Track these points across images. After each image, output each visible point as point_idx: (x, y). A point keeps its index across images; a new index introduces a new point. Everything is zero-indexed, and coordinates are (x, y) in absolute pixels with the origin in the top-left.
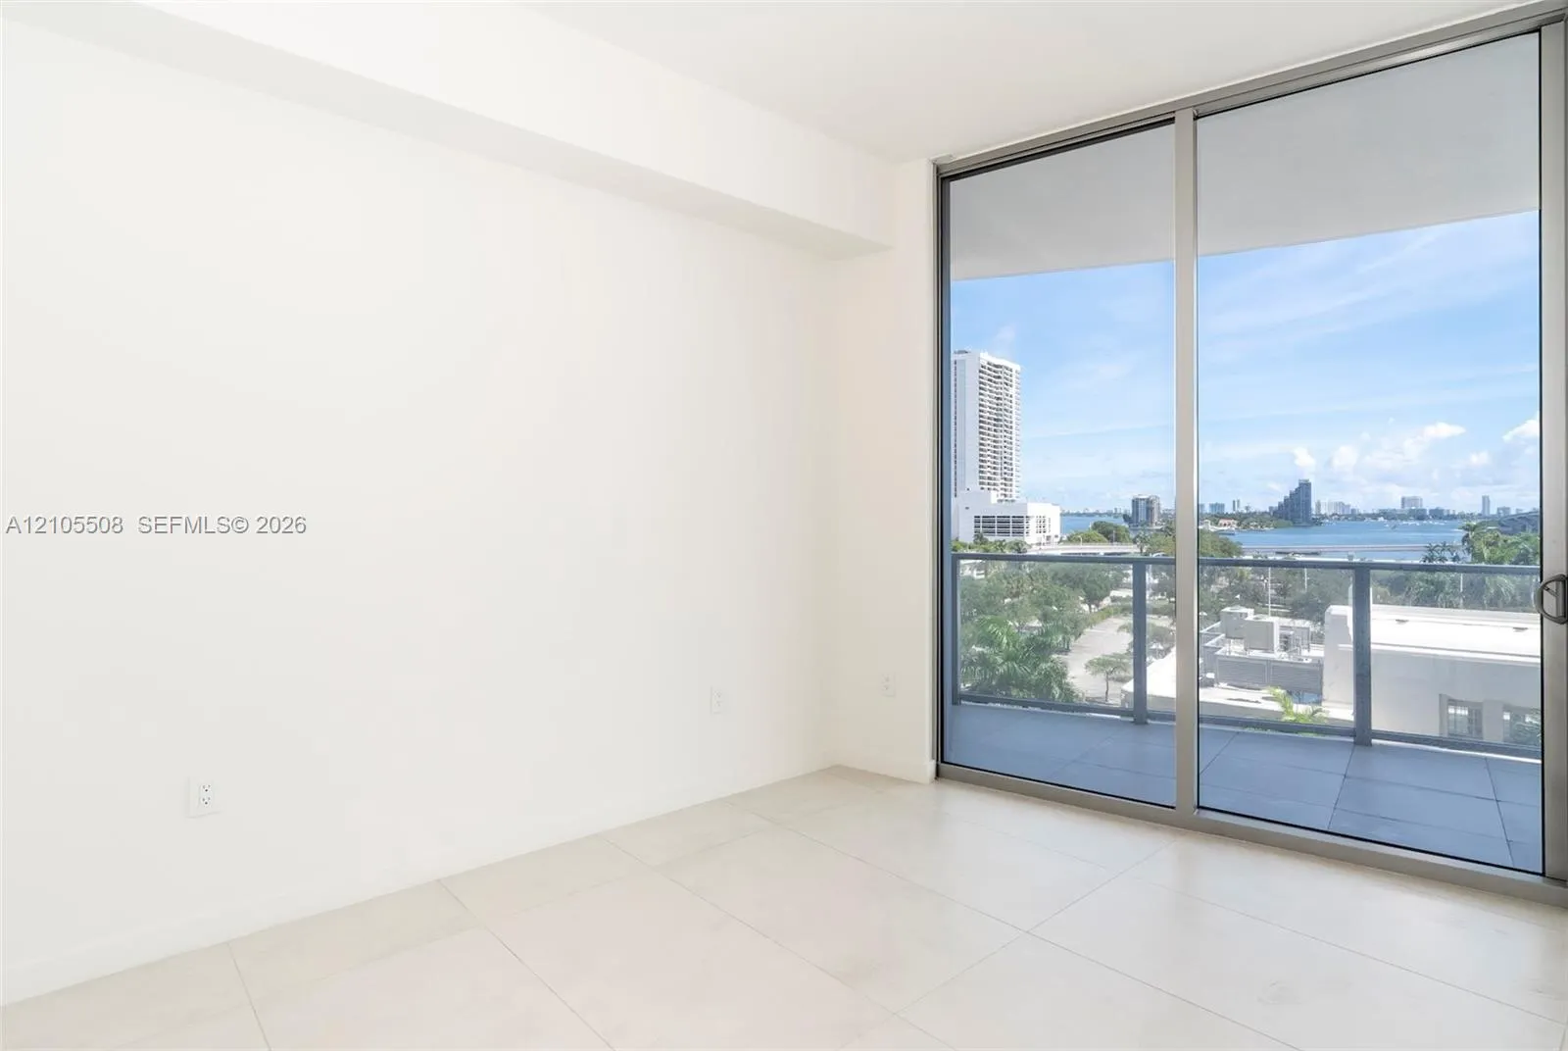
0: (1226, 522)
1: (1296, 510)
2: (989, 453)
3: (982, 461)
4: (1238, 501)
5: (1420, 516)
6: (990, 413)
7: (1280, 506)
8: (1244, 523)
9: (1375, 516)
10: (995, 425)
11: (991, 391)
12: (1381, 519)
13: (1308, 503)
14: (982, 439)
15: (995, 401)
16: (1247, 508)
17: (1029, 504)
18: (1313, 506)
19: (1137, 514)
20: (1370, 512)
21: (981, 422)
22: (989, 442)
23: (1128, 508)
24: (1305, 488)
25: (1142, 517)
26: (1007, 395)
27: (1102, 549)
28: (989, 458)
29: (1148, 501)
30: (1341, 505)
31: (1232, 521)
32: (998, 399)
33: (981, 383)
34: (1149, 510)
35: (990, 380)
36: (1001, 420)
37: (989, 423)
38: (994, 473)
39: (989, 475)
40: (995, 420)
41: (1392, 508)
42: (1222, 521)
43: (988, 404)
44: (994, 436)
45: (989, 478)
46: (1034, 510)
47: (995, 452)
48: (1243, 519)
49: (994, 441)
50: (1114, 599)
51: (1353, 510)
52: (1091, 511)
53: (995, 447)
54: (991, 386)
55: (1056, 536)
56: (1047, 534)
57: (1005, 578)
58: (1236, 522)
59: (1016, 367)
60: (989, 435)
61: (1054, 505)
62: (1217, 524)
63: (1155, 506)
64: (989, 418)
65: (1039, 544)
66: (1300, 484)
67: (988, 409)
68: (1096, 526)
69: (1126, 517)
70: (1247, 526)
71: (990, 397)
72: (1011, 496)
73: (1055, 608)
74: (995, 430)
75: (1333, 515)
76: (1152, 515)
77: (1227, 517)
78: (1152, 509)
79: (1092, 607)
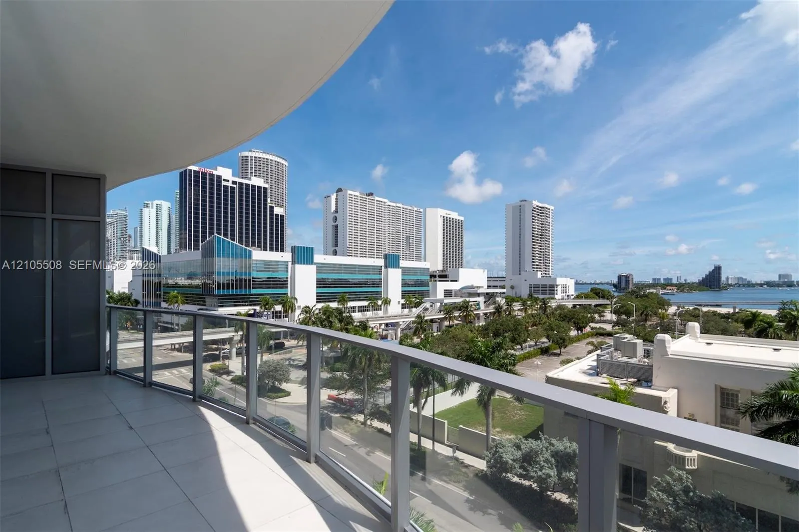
0: (671, 288)
1: (712, 281)
2: (537, 252)
3: (534, 256)
4: (680, 277)
5: (790, 284)
6: (538, 232)
7: (703, 279)
9: (761, 285)
10: (540, 238)
11: (538, 220)
12: (765, 286)
13: (720, 278)
14: (534, 245)
15: (540, 225)
16: (685, 280)
17: (558, 278)
18: (723, 278)
19: (621, 283)
20: (759, 282)
21: (533, 236)
22: (537, 246)
23: (615, 281)
24: (717, 270)
25: (623, 285)
26: (547, 222)
27: (593, 302)
28: (537, 255)
29: (627, 277)
30: (741, 278)
31: (674, 288)
32: (542, 224)
33: (533, 216)
34: (627, 282)
35: (538, 215)
36: (543, 235)
37: (537, 237)
38: (540, 263)
39: (537, 263)
40: (540, 235)
41: (773, 280)
42: (669, 288)
43: (537, 227)
44: (540, 243)
45: (537, 265)
46: (560, 281)
47: (540, 252)
48: (682, 287)
49: (540, 246)
50: (592, 328)
51: (749, 282)
52: (598, 282)
53: (540, 249)
54: (538, 218)
55: (573, 295)
56: (568, 294)
57: (533, 316)
58: (676, 288)
59: (552, 208)
60: (537, 243)
61: (571, 279)
62: (665, 289)
63: (630, 279)
64: (537, 234)
65: (563, 299)
66: (715, 267)
67: (537, 230)
68: (592, 290)
69: (615, 286)
70: (682, 291)
71: (538, 223)
72: (549, 274)
73: (556, 332)
74: (540, 241)
75: (736, 284)
76: (629, 284)
77: (672, 285)
78: (629, 281)
79: (579, 332)
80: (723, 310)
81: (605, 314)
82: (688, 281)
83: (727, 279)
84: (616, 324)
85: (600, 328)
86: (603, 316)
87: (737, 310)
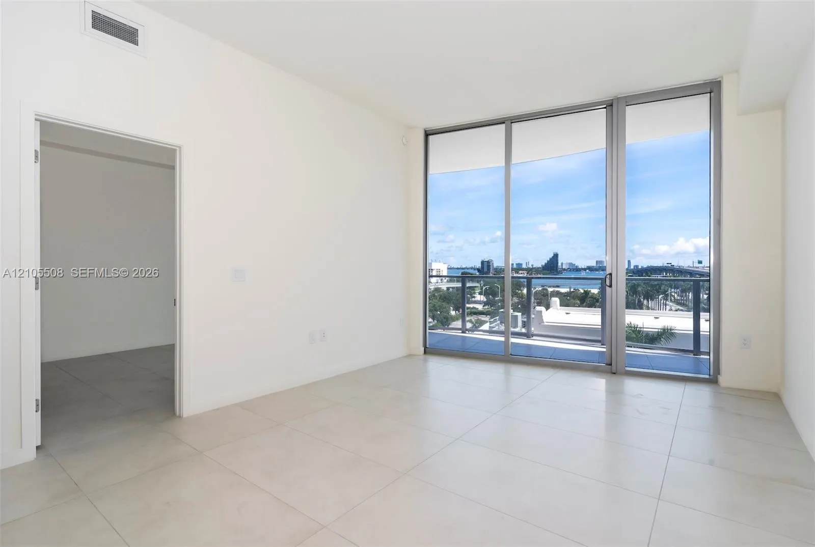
0: (522, 272)
1: (552, 266)
4: (529, 262)
5: (603, 269)
7: (546, 264)
8: (530, 272)
9: (585, 269)
12: (588, 271)
13: (557, 263)
16: (532, 265)
17: (433, 263)
18: (560, 264)
19: (483, 268)
20: (583, 267)
23: (479, 265)
24: (556, 256)
25: (485, 270)
29: (488, 262)
30: (571, 264)
31: (524, 272)
34: (489, 266)
41: (592, 265)
42: (520, 272)
46: (435, 266)
48: (530, 270)
50: (468, 308)
51: (577, 266)
52: (464, 266)
56: (441, 278)
58: (526, 272)
61: (444, 263)
62: (518, 273)
63: (491, 264)
65: (437, 283)
66: (554, 254)
68: (463, 274)
69: (479, 270)
73: (439, 313)
75: (568, 269)
76: (490, 269)
77: (523, 269)
78: (490, 266)
79: (457, 312)
81: (475, 295)
82: (534, 266)
83: (562, 264)
84: (485, 304)
85: (474, 308)
86: (474, 297)
87: (572, 290)
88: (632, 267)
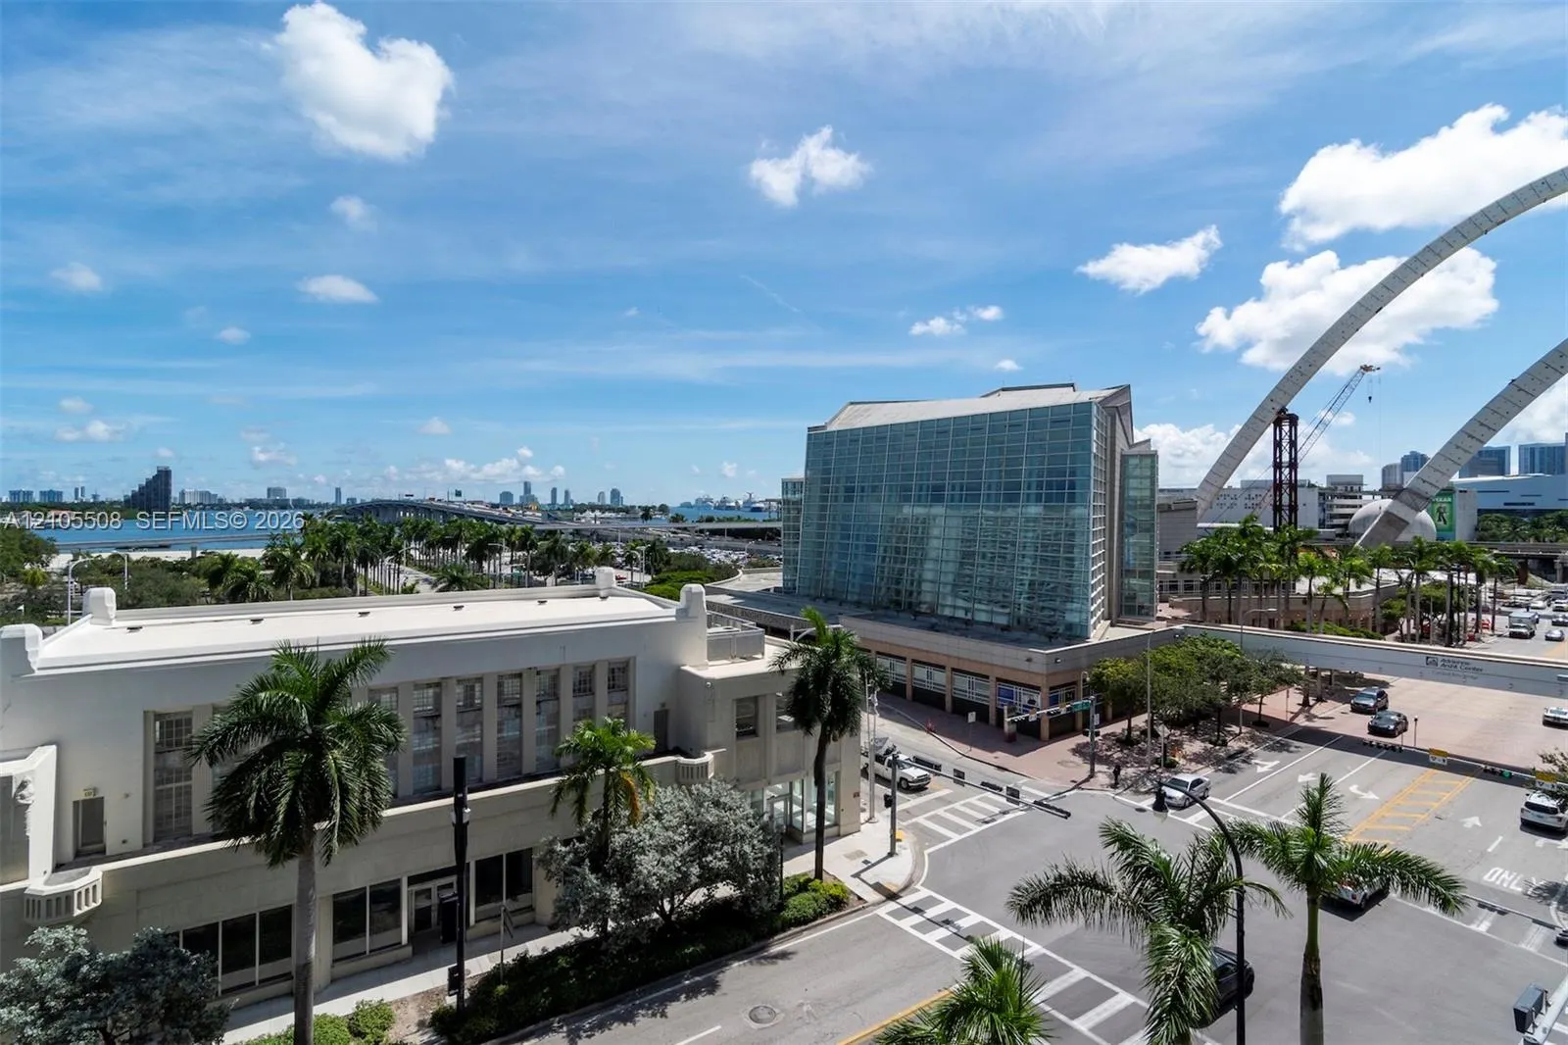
1: (153, 496)
4: (82, 488)
5: (283, 505)
7: (134, 495)
9: (240, 506)
12: (247, 508)
13: (168, 492)
16: (95, 497)
18: (175, 494)
20: (237, 501)
24: (163, 476)
30: (206, 494)
41: (258, 498)
48: (86, 510)
51: (221, 500)
66: (158, 471)
75: (199, 504)
77: (62, 506)
80: (172, 556)
82: (101, 499)
83: (183, 494)
87: (198, 554)
88: (344, 502)
